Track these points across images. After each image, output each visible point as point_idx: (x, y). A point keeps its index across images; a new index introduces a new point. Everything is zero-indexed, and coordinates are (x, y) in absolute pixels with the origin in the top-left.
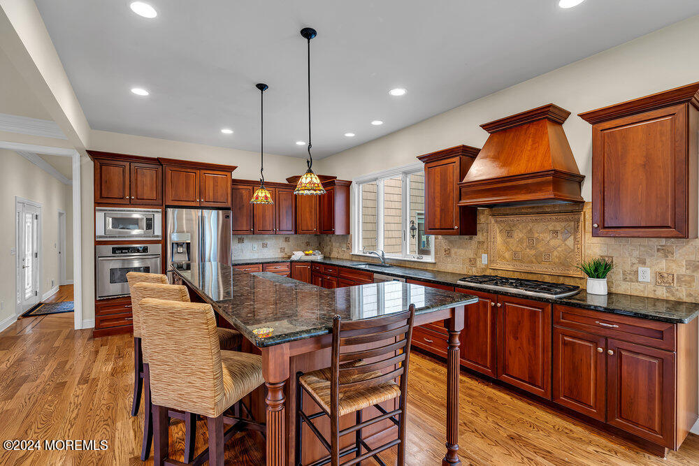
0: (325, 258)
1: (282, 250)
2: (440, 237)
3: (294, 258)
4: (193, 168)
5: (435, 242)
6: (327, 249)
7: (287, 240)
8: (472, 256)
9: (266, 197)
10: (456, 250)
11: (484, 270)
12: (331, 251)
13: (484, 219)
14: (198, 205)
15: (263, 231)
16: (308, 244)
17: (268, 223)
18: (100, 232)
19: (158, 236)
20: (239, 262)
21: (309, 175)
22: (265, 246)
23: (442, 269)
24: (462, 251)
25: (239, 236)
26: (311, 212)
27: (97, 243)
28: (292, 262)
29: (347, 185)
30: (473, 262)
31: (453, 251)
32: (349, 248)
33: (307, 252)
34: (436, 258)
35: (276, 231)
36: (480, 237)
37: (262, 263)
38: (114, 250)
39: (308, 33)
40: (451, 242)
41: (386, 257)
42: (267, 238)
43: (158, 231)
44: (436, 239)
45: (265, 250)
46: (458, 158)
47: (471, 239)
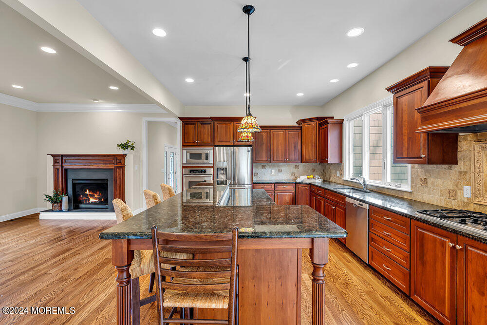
0: (324, 181)
1: (293, 174)
2: (416, 166)
3: (298, 180)
4: (229, 121)
5: (412, 171)
6: (327, 175)
7: (297, 167)
8: (451, 187)
9: (247, 137)
10: (432, 179)
11: (468, 204)
12: (330, 176)
13: (466, 145)
14: (232, 144)
15: (278, 161)
16: (313, 170)
17: (280, 155)
18: (185, 161)
19: (211, 164)
20: (265, 182)
21: (249, 117)
22: (280, 171)
23: (419, 198)
24: (439, 181)
25: (263, 164)
26: (312, 146)
27: (184, 167)
28: (296, 183)
29: (340, 123)
30: (452, 194)
31: (430, 181)
32: (342, 175)
33: (309, 177)
34: (412, 187)
35: (286, 160)
36: (461, 166)
37: (274, 184)
38: (191, 171)
39: (248, 10)
40: (427, 171)
41: (367, 183)
42: (281, 166)
43: (211, 161)
44: (412, 168)
45: (281, 174)
46: (426, 82)
47: (450, 168)
